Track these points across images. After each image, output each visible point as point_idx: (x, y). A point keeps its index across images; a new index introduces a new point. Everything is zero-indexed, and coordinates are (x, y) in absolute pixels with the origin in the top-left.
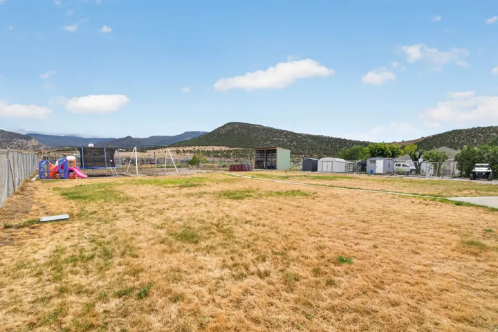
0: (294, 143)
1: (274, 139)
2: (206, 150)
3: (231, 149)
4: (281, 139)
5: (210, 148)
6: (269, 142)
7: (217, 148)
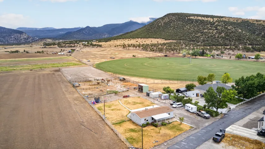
0: (223, 34)
1: (205, 31)
2: (145, 43)
3: (166, 42)
4: (211, 31)
5: (148, 41)
6: (199, 34)
7: (155, 41)
